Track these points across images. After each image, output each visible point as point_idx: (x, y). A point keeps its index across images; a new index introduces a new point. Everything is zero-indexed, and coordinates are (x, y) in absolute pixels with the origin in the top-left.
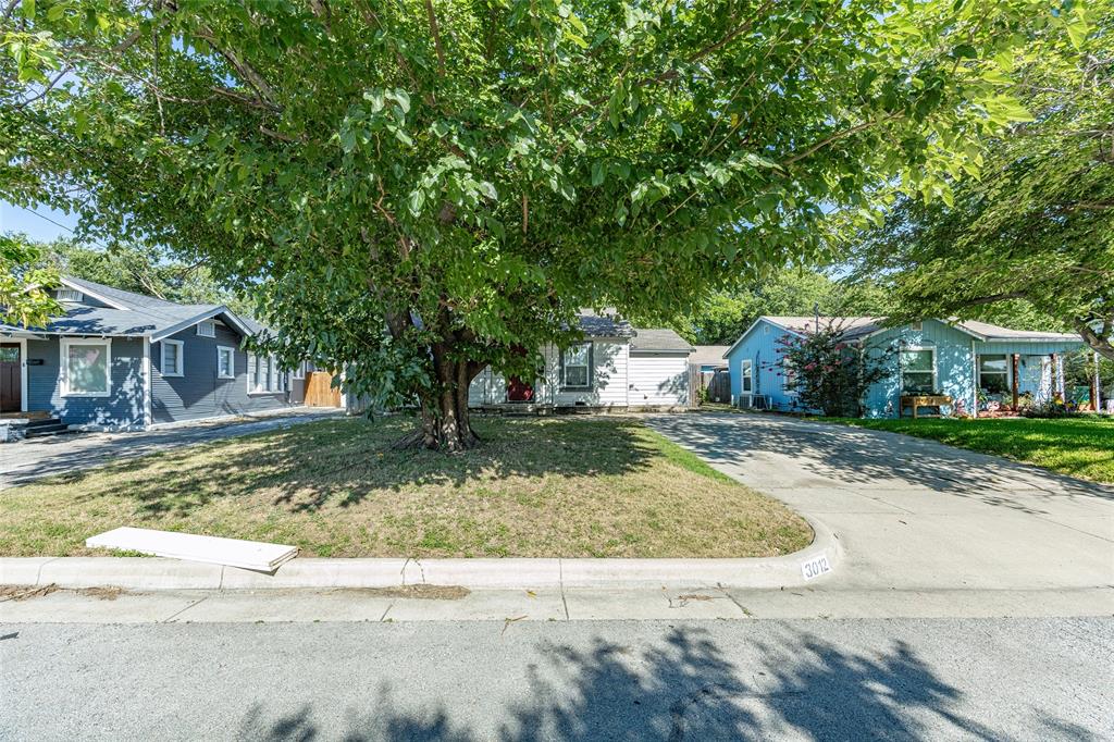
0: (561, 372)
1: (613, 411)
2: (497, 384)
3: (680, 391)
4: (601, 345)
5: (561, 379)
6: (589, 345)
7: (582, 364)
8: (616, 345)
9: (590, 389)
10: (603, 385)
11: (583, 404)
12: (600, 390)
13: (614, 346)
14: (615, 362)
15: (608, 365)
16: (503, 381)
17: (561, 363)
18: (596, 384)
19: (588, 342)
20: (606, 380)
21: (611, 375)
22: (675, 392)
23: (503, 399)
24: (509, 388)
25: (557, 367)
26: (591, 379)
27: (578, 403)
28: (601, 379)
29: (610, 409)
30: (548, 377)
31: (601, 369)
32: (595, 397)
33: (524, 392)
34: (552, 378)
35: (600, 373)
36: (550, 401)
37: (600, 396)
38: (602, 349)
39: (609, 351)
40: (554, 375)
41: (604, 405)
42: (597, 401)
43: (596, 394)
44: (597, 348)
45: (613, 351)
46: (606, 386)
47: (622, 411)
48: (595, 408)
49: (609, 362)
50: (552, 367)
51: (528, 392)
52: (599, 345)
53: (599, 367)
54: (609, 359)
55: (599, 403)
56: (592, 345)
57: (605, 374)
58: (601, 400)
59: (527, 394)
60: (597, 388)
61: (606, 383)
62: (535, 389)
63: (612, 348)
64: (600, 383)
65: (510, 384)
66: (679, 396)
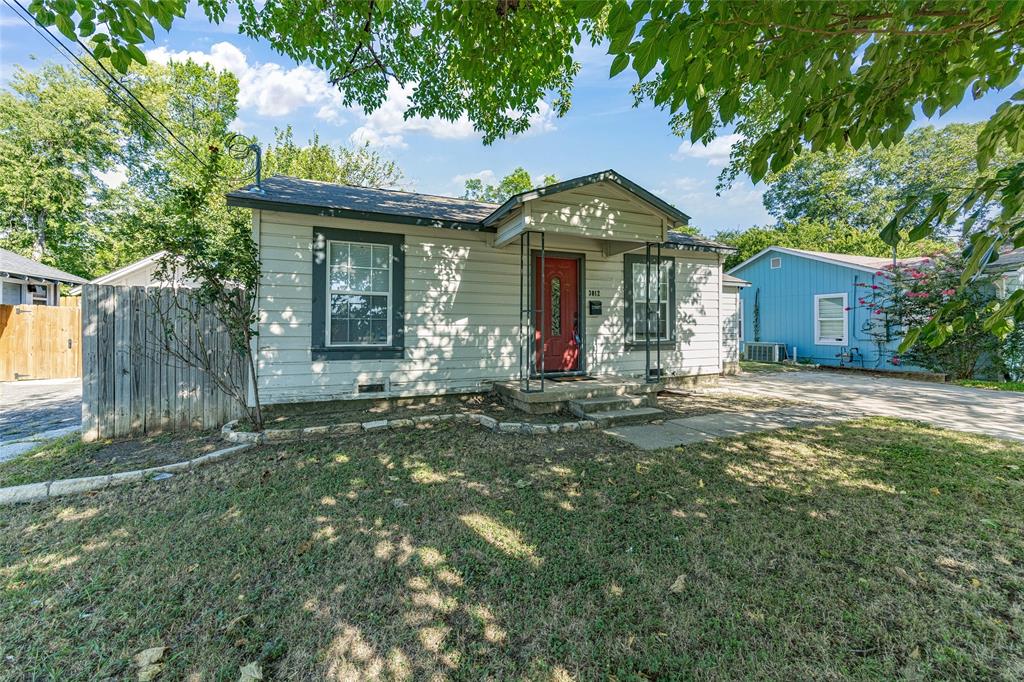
0: (628, 313)
1: (701, 382)
2: (512, 338)
3: (729, 342)
4: (684, 266)
5: (628, 325)
6: (668, 265)
8: (704, 267)
9: (672, 345)
10: (687, 336)
11: (661, 372)
12: (683, 345)
13: (703, 269)
14: (704, 296)
15: (695, 300)
16: (527, 331)
17: (627, 296)
18: (679, 336)
19: (669, 259)
20: (692, 327)
21: (699, 320)
22: (724, 343)
24: (536, 345)
25: (621, 304)
26: (673, 327)
28: (685, 327)
29: (695, 379)
30: (606, 322)
31: (685, 308)
32: (677, 359)
33: (564, 352)
34: (612, 325)
35: (683, 315)
36: (610, 369)
37: (684, 356)
38: (686, 273)
39: (695, 277)
40: (615, 319)
41: (689, 372)
42: (679, 365)
43: (679, 354)
44: (679, 270)
45: (701, 278)
46: (692, 339)
47: (713, 380)
48: (677, 378)
49: (695, 295)
50: (612, 303)
51: (571, 353)
52: (683, 266)
53: (682, 305)
54: (696, 290)
55: (683, 369)
56: (674, 264)
57: (690, 316)
58: (685, 363)
59: (569, 357)
60: (680, 343)
61: (691, 334)
62: (585, 345)
63: (699, 272)
64: (684, 332)
65: (538, 336)
66: (729, 349)
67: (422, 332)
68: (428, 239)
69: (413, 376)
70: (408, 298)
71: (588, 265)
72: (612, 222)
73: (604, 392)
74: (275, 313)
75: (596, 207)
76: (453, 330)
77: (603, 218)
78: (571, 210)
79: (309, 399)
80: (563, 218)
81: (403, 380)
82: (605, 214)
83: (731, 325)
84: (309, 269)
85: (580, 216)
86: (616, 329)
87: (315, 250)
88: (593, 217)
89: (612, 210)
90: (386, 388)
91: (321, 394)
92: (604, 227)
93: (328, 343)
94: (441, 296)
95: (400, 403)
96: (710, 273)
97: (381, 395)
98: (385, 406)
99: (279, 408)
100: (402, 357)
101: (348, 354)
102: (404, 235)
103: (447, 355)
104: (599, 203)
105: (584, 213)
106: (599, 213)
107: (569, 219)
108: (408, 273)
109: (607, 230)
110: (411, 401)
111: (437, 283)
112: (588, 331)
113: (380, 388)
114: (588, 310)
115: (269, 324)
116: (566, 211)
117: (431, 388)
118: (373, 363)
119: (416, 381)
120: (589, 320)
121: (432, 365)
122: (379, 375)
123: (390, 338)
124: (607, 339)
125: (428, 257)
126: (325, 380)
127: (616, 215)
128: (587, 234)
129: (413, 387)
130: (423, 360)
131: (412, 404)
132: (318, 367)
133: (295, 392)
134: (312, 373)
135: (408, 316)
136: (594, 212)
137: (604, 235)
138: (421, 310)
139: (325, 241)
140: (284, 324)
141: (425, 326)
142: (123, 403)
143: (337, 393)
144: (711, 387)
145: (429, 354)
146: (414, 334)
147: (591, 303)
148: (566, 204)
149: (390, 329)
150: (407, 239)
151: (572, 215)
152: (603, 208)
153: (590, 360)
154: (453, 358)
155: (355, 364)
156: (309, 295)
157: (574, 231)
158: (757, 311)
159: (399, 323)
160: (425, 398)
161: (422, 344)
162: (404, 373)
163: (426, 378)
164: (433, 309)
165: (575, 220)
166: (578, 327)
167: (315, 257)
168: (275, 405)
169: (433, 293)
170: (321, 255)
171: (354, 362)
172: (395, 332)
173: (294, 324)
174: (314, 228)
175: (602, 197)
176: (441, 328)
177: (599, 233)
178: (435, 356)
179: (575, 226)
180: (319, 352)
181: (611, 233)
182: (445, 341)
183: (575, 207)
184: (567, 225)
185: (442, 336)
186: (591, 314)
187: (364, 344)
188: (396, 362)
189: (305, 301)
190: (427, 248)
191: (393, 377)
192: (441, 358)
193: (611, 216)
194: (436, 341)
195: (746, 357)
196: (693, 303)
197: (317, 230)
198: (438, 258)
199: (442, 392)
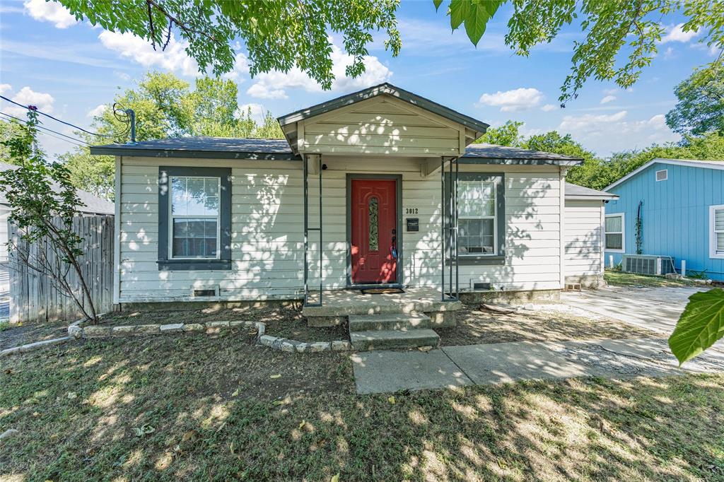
1: (536, 297)
2: (330, 252)
3: (592, 255)
4: (516, 181)
5: (449, 241)
6: (497, 180)
7: (484, 215)
8: (541, 180)
9: (500, 260)
10: (520, 251)
11: (488, 286)
12: (515, 260)
13: (539, 183)
14: (539, 210)
15: (529, 215)
16: (342, 246)
17: (446, 212)
18: (509, 251)
19: (496, 174)
20: (526, 242)
21: (535, 235)
22: (586, 256)
23: (343, 280)
24: (352, 260)
25: (441, 220)
26: (502, 241)
27: (477, 286)
28: (517, 242)
29: (531, 294)
30: (425, 238)
31: (515, 223)
32: (507, 274)
33: (382, 265)
34: (432, 241)
35: (515, 230)
36: (429, 282)
37: (515, 272)
38: (519, 188)
39: (530, 192)
40: (435, 235)
41: (522, 287)
42: (510, 280)
43: (509, 269)
44: (509, 185)
45: (537, 192)
46: (526, 253)
47: (552, 296)
48: (508, 293)
49: (529, 210)
50: (432, 220)
51: (389, 266)
52: (514, 181)
53: (514, 219)
54: (531, 205)
55: (514, 284)
56: (503, 180)
57: (523, 231)
58: (516, 278)
59: (386, 271)
60: (511, 257)
61: (525, 248)
62: (402, 260)
63: (533, 186)
64: (516, 248)
65: (354, 250)
66: (591, 262)
67: (246, 248)
68: (251, 169)
69: (239, 284)
70: (234, 220)
71: (405, 185)
72: (397, 138)
73: (388, 309)
74: (133, 234)
75: (378, 124)
76: (273, 246)
77: (386, 135)
78: (348, 130)
79: (157, 300)
80: (340, 138)
81: (231, 287)
82: (388, 130)
83: (595, 238)
84: (156, 199)
85: (360, 135)
86: (435, 244)
87: (161, 184)
88: (374, 134)
89: (396, 126)
90: (217, 293)
91: (165, 297)
92: (386, 144)
93: (170, 257)
94: (263, 217)
95: (230, 305)
96: (549, 187)
97: (212, 299)
98: (217, 307)
99: (136, 305)
100: (230, 268)
101: (185, 265)
102: (231, 169)
103: (268, 267)
104: (382, 120)
105: (364, 131)
106: (381, 130)
107: (347, 138)
108: (235, 199)
109: (390, 147)
110: (239, 304)
111: (259, 206)
112: (405, 246)
113: (212, 293)
114: (404, 227)
115: (128, 242)
116: (344, 131)
117: (255, 294)
118: (206, 273)
119: (241, 288)
120: (406, 236)
121: (255, 275)
122: (211, 283)
123: (218, 252)
124: (426, 254)
125: (251, 185)
126: (169, 285)
127: (401, 130)
128: (367, 152)
129: (239, 293)
130: (248, 271)
131: (240, 307)
132: (164, 275)
133: (147, 294)
134: (159, 280)
135: (234, 235)
136: (376, 129)
137: (387, 152)
138: (245, 230)
139: (168, 177)
140: (139, 242)
141: (249, 243)
142: (34, 297)
143: (178, 296)
144: (549, 302)
145: (253, 266)
146: (239, 250)
147: (408, 221)
148: (343, 124)
149: (218, 246)
150: (233, 171)
151: (350, 134)
152: (386, 124)
153: (407, 273)
154: (273, 270)
155: (192, 274)
156: (157, 220)
157: (352, 150)
158: (639, 224)
159: (227, 240)
160: (250, 303)
161: (247, 257)
162: (231, 281)
163: (251, 286)
164: (256, 229)
165: (354, 139)
166: (395, 243)
167: (160, 190)
168: (133, 303)
169: (256, 215)
170: (165, 188)
171: (192, 272)
172: (222, 248)
173: (146, 241)
174: (160, 167)
175: (384, 114)
176: (263, 244)
177: (381, 151)
178: (258, 268)
179: (353, 146)
180: (163, 263)
181: (395, 149)
182: (267, 255)
183: (353, 126)
184: (345, 144)
185: (264, 251)
186: (408, 230)
187: (199, 258)
188: (225, 272)
189: (154, 224)
190: (251, 177)
191: (222, 284)
192: (263, 270)
193: (396, 132)
194: (258, 256)
195: (624, 269)
196: (527, 218)
197: (162, 168)
198: (260, 186)
199: (264, 298)
